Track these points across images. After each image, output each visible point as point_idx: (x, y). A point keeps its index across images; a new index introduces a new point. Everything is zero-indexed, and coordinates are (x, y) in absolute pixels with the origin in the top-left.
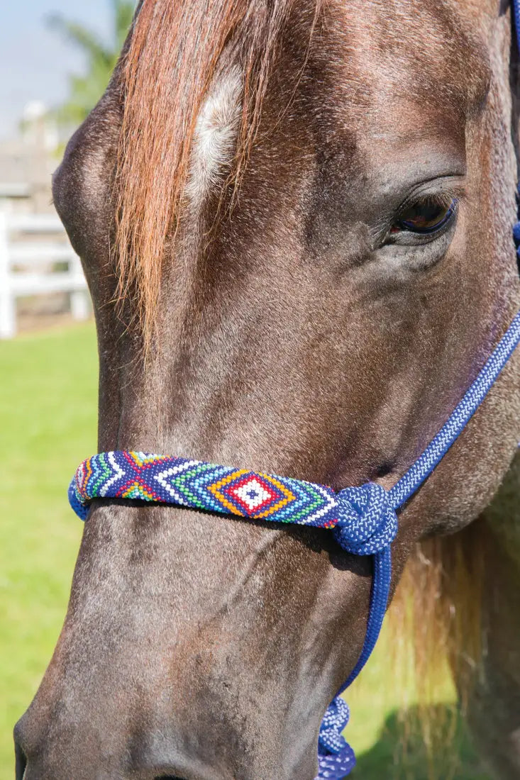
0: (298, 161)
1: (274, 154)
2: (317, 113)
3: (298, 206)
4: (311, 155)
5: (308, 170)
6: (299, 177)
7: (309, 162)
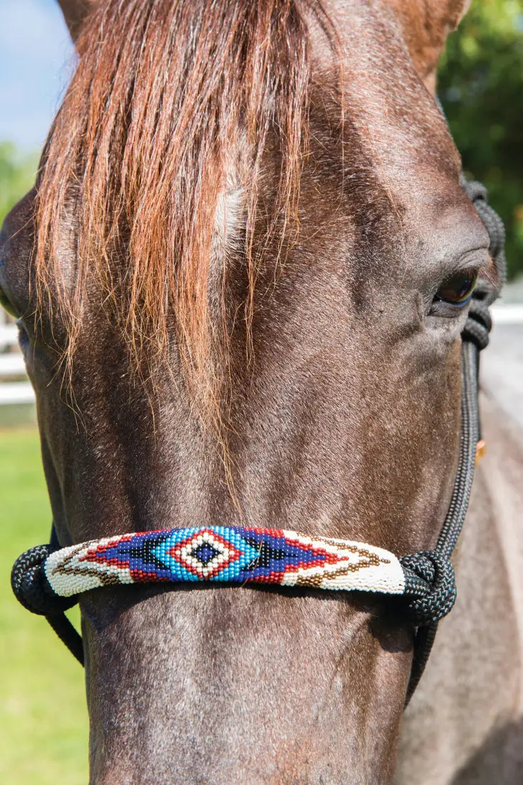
0: (334, 223)
1: (303, 217)
2: (348, 173)
3: (341, 270)
4: (347, 218)
5: (346, 232)
6: (337, 240)
7: (346, 224)
